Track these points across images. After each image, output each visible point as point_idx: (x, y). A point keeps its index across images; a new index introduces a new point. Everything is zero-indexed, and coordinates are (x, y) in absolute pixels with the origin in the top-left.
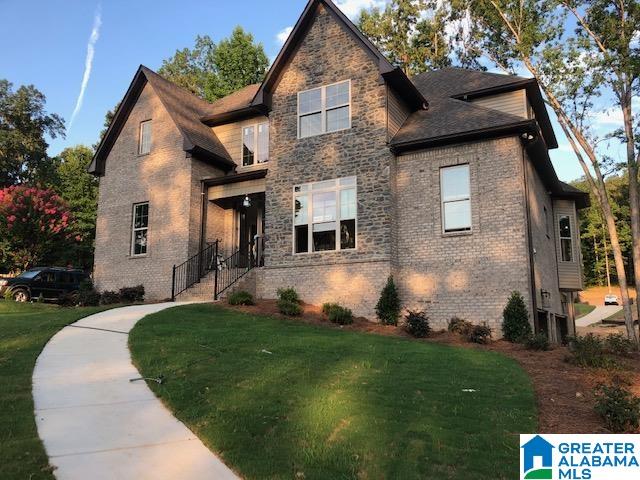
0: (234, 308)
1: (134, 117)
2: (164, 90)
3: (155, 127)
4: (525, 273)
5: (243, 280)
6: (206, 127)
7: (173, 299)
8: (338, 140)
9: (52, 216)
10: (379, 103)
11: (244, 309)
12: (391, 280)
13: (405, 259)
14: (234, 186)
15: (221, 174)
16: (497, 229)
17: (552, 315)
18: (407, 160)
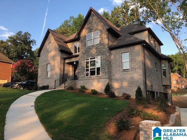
1: (47, 42)
2: (54, 35)
3: (52, 44)
5: (73, 83)
6: (65, 44)
7: (55, 89)
8: (96, 47)
9: (30, 67)
10: (106, 37)
11: (71, 91)
12: (108, 83)
13: (113, 77)
14: (70, 59)
15: (69, 56)
16: (136, 69)
18: (113, 52)
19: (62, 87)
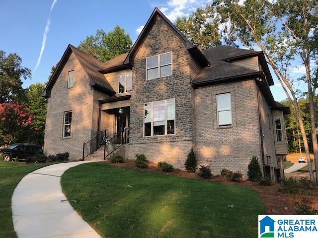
0: (114, 164)
1: (66, 69)
2: (80, 56)
3: (76, 74)
4: (259, 146)
5: (118, 150)
6: (101, 74)
7: (83, 160)
8: (166, 81)
9: (24, 118)
10: (186, 63)
11: (119, 164)
12: (192, 150)
13: (199, 139)
14: (115, 103)
15: (108, 97)
16: (245, 125)
17: (272, 167)
18: (200, 91)
19: (98, 157)
